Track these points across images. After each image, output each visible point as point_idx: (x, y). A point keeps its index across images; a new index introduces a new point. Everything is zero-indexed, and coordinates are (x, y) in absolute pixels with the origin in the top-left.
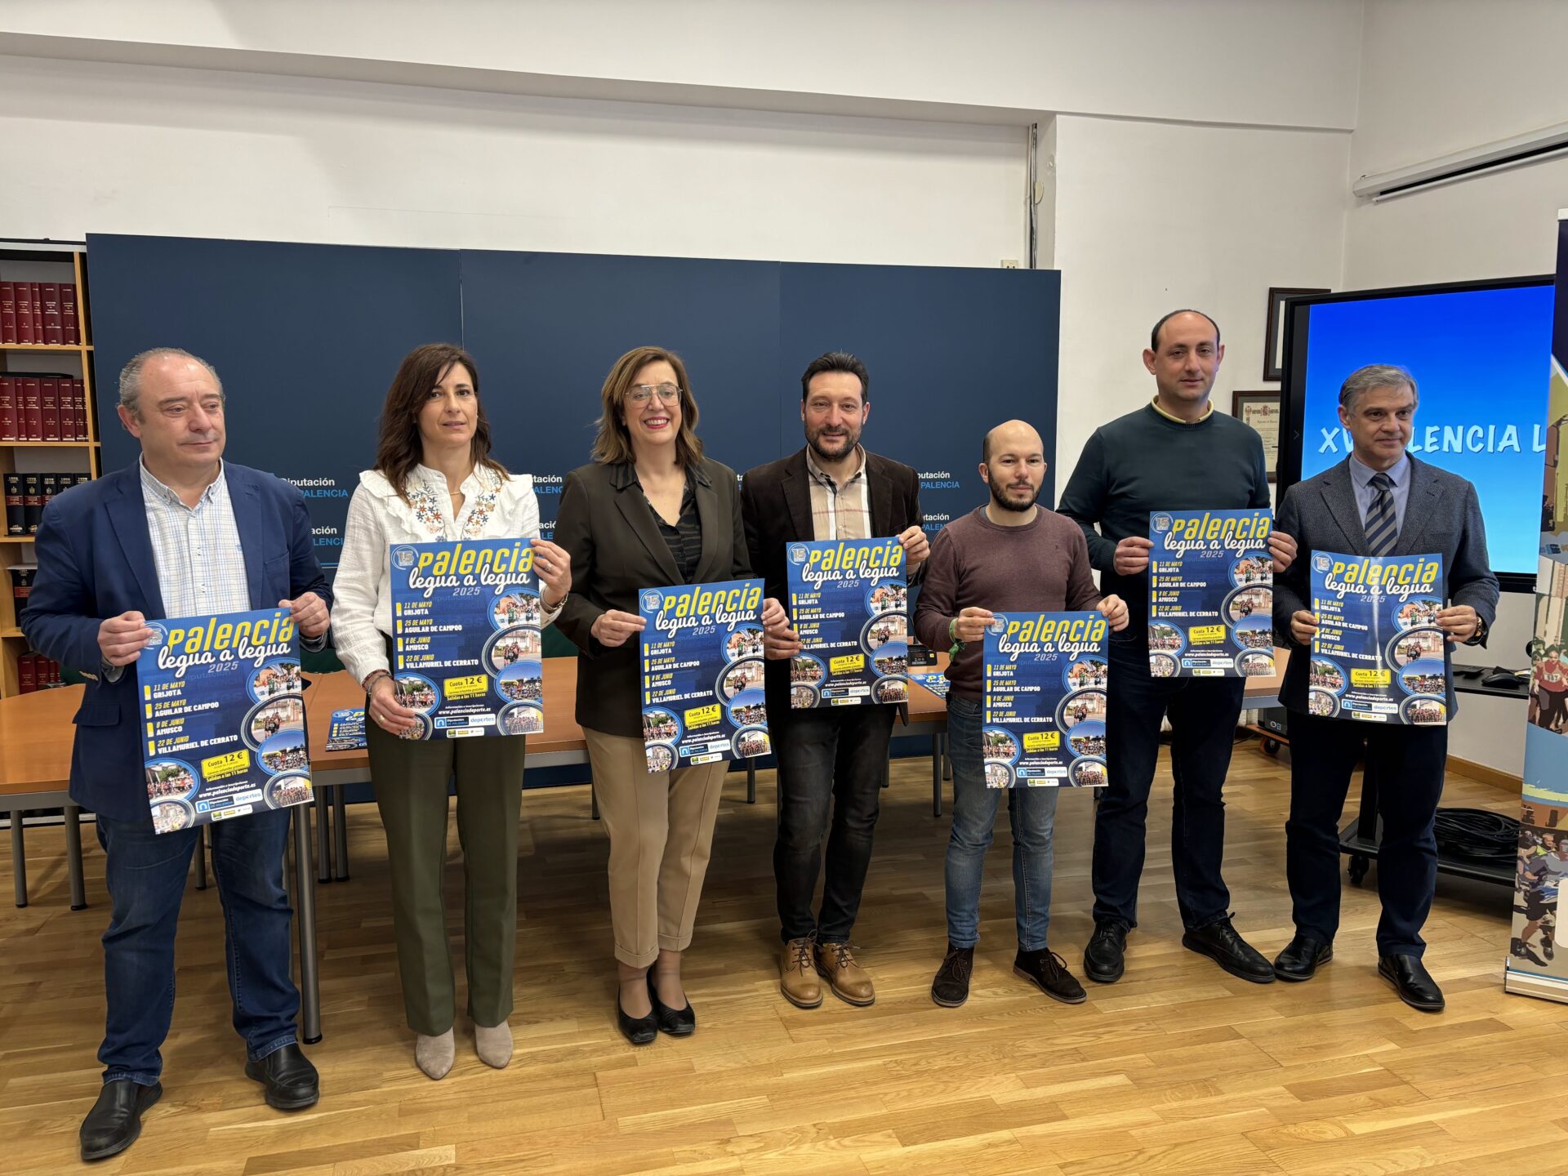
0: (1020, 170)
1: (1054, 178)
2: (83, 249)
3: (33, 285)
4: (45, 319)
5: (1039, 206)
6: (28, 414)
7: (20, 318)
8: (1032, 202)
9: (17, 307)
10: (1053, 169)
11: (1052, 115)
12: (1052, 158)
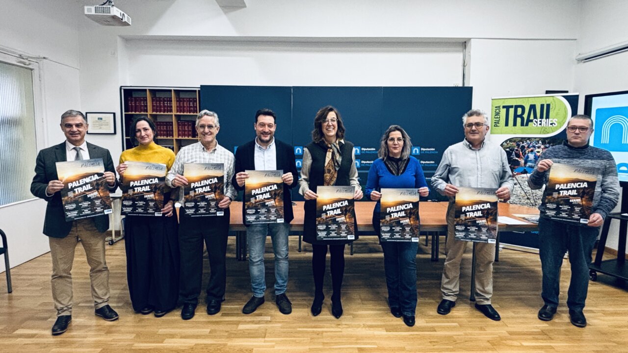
0: (460, 55)
1: (470, 58)
2: (199, 89)
3: (187, 98)
4: (190, 107)
5: (466, 68)
6: (185, 131)
7: (184, 107)
8: (464, 66)
9: (183, 104)
10: (470, 55)
11: (470, 39)
12: (470, 52)
